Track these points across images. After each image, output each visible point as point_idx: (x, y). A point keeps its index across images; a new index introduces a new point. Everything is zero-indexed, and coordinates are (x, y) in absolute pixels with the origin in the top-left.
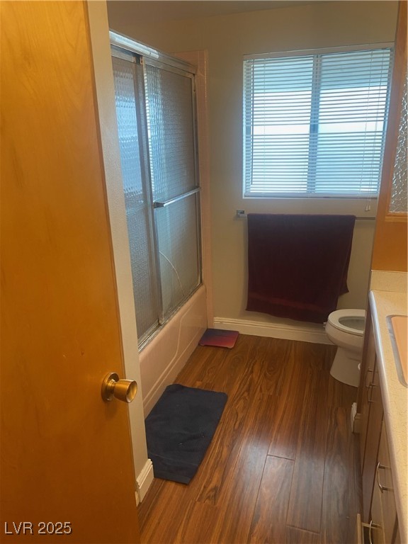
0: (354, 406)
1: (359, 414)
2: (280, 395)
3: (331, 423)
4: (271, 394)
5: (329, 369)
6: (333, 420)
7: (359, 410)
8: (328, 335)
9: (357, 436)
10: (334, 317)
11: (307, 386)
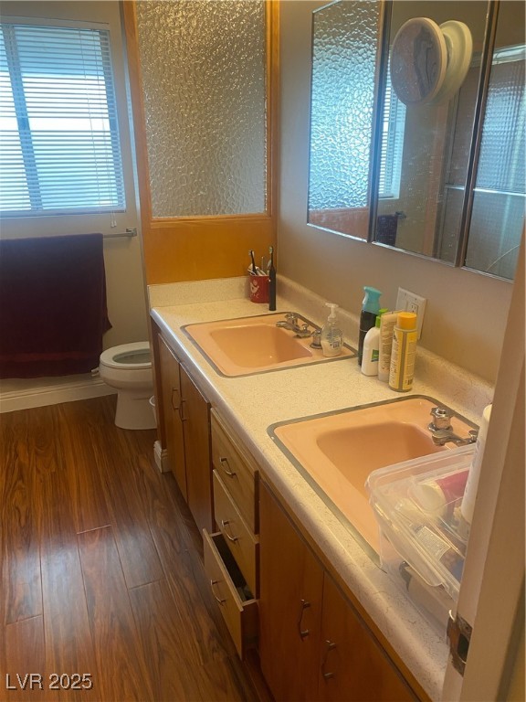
0: (157, 445)
1: (165, 451)
2: (65, 467)
3: (136, 473)
4: (54, 471)
5: (113, 421)
6: (137, 469)
7: (163, 447)
8: (105, 380)
9: (169, 475)
10: (107, 357)
11: (95, 449)
